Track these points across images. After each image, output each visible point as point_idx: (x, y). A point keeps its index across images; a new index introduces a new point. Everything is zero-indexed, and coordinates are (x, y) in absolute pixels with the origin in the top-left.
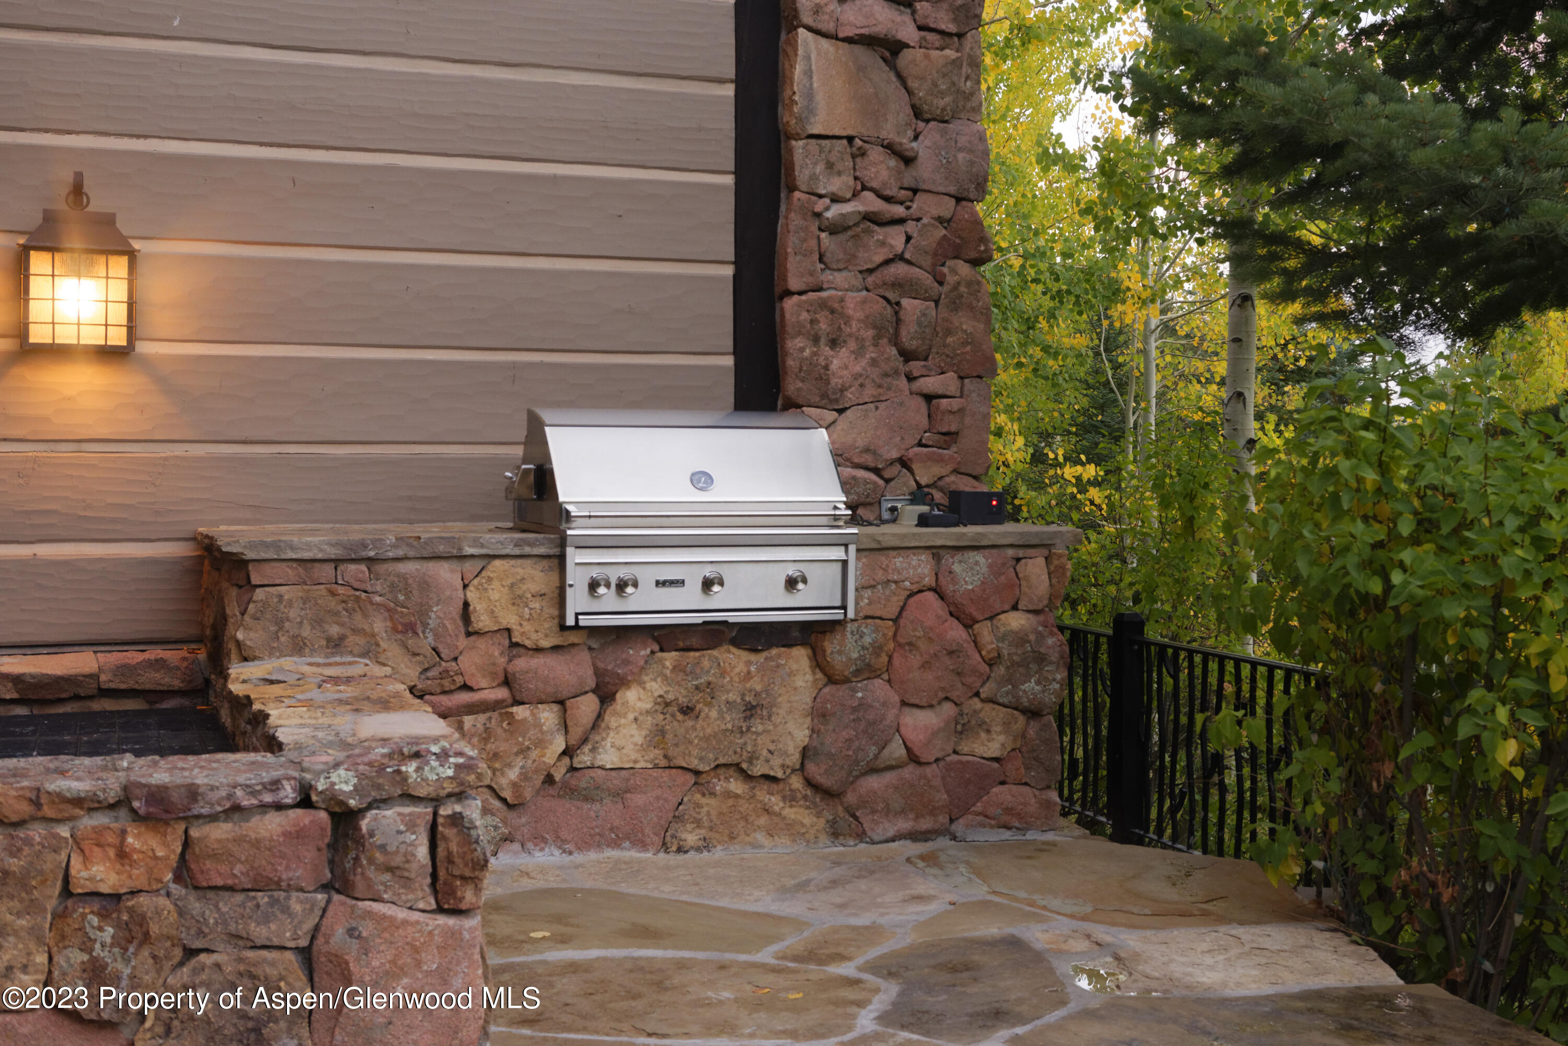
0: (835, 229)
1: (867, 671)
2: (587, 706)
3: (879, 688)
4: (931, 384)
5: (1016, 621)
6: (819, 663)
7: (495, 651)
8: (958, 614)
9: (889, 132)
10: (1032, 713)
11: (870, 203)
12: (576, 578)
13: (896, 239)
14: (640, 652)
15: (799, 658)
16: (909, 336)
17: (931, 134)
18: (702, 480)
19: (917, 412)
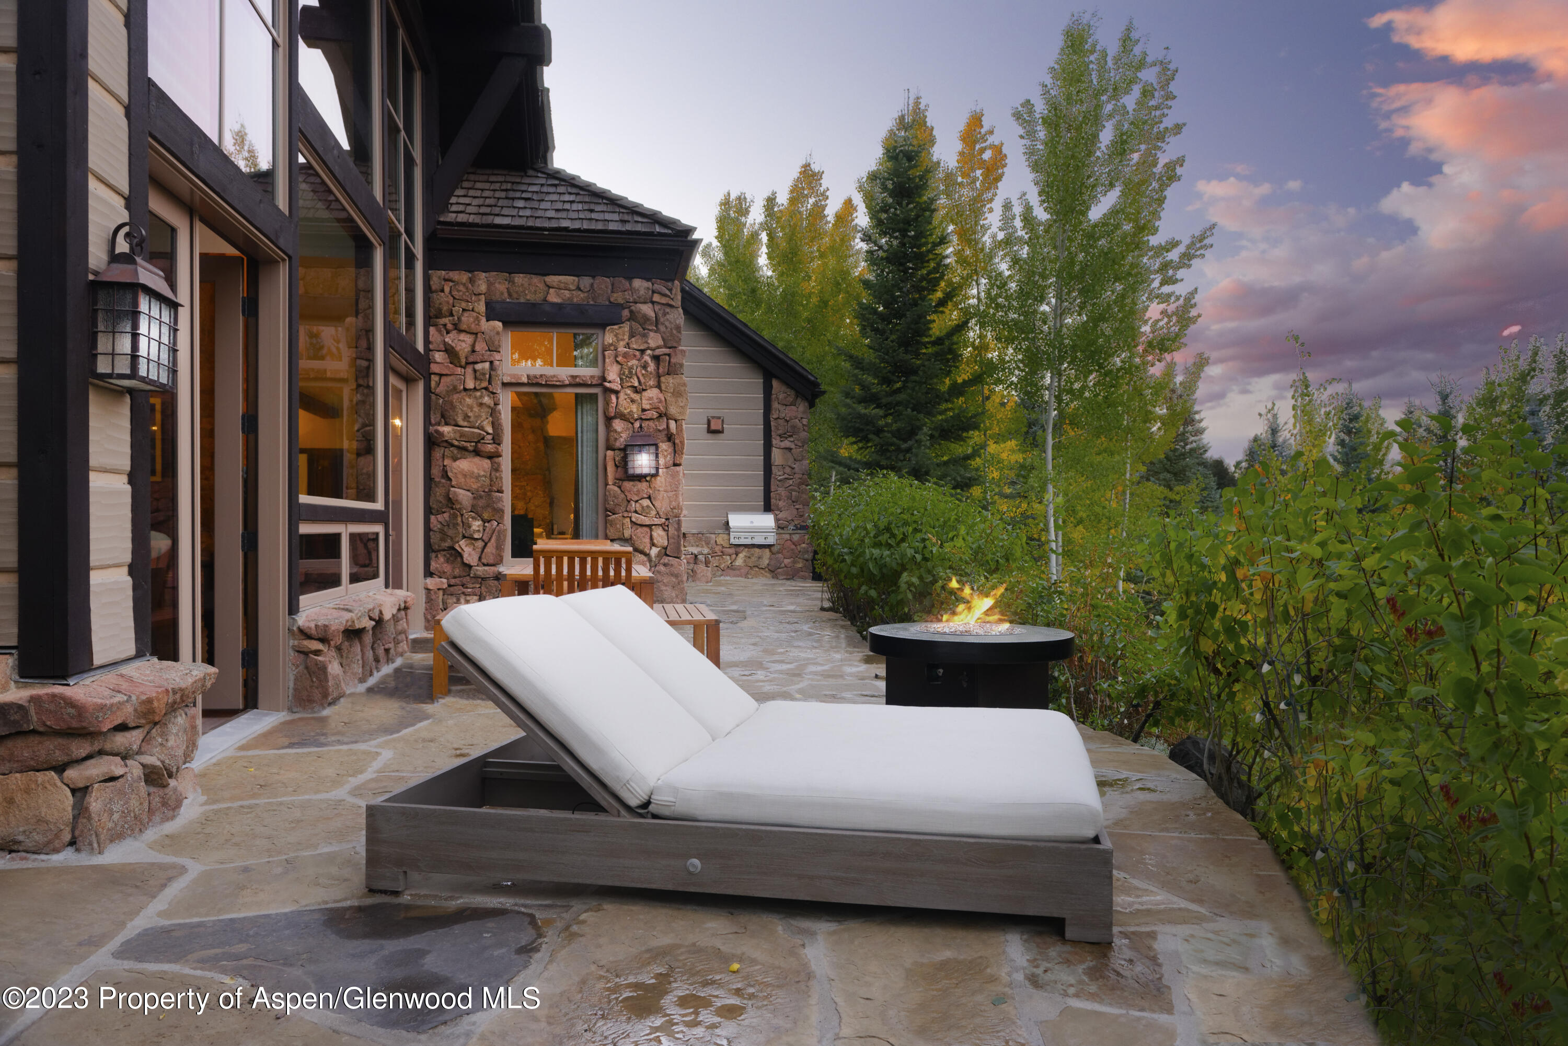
0: (780, 481)
1: (778, 552)
2: (734, 556)
3: (780, 555)
4: (797, 507)
5: (804, 545)
6: (771, 551)
7: (720, 547)
8: (794, 544)
9: (789, 464)
10: (807, 560)
11: (786, 476)
12: (732, 537)
13: (791, 482)
14: (742, 548)
15: (767, 550)
16: (793, 499)
17: (798, 463)
18: (752, 522)
19: (795, 512)
